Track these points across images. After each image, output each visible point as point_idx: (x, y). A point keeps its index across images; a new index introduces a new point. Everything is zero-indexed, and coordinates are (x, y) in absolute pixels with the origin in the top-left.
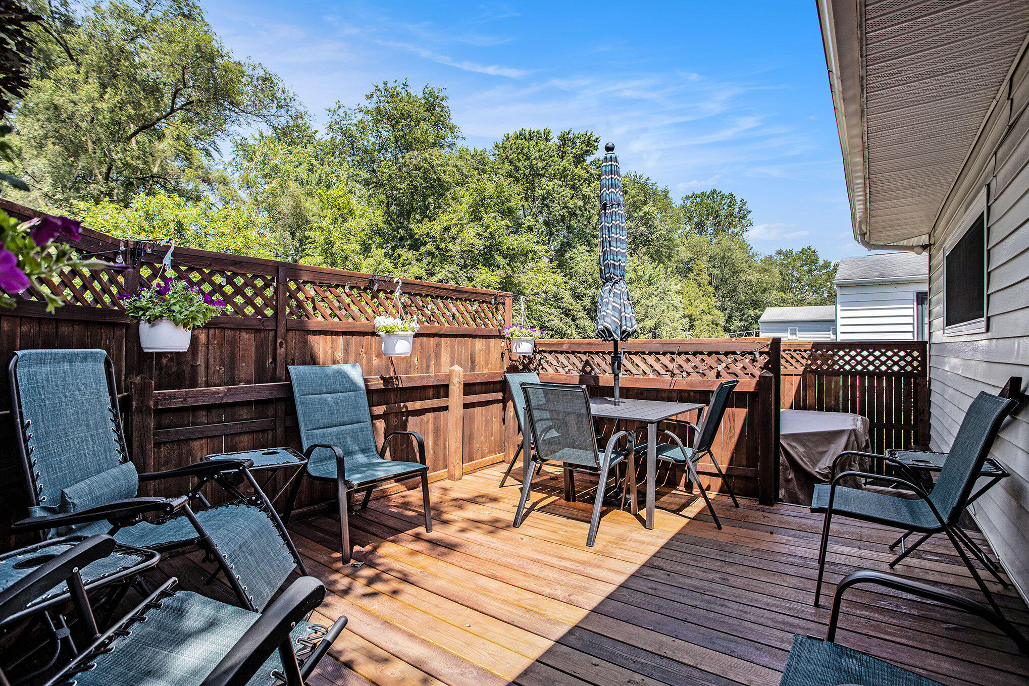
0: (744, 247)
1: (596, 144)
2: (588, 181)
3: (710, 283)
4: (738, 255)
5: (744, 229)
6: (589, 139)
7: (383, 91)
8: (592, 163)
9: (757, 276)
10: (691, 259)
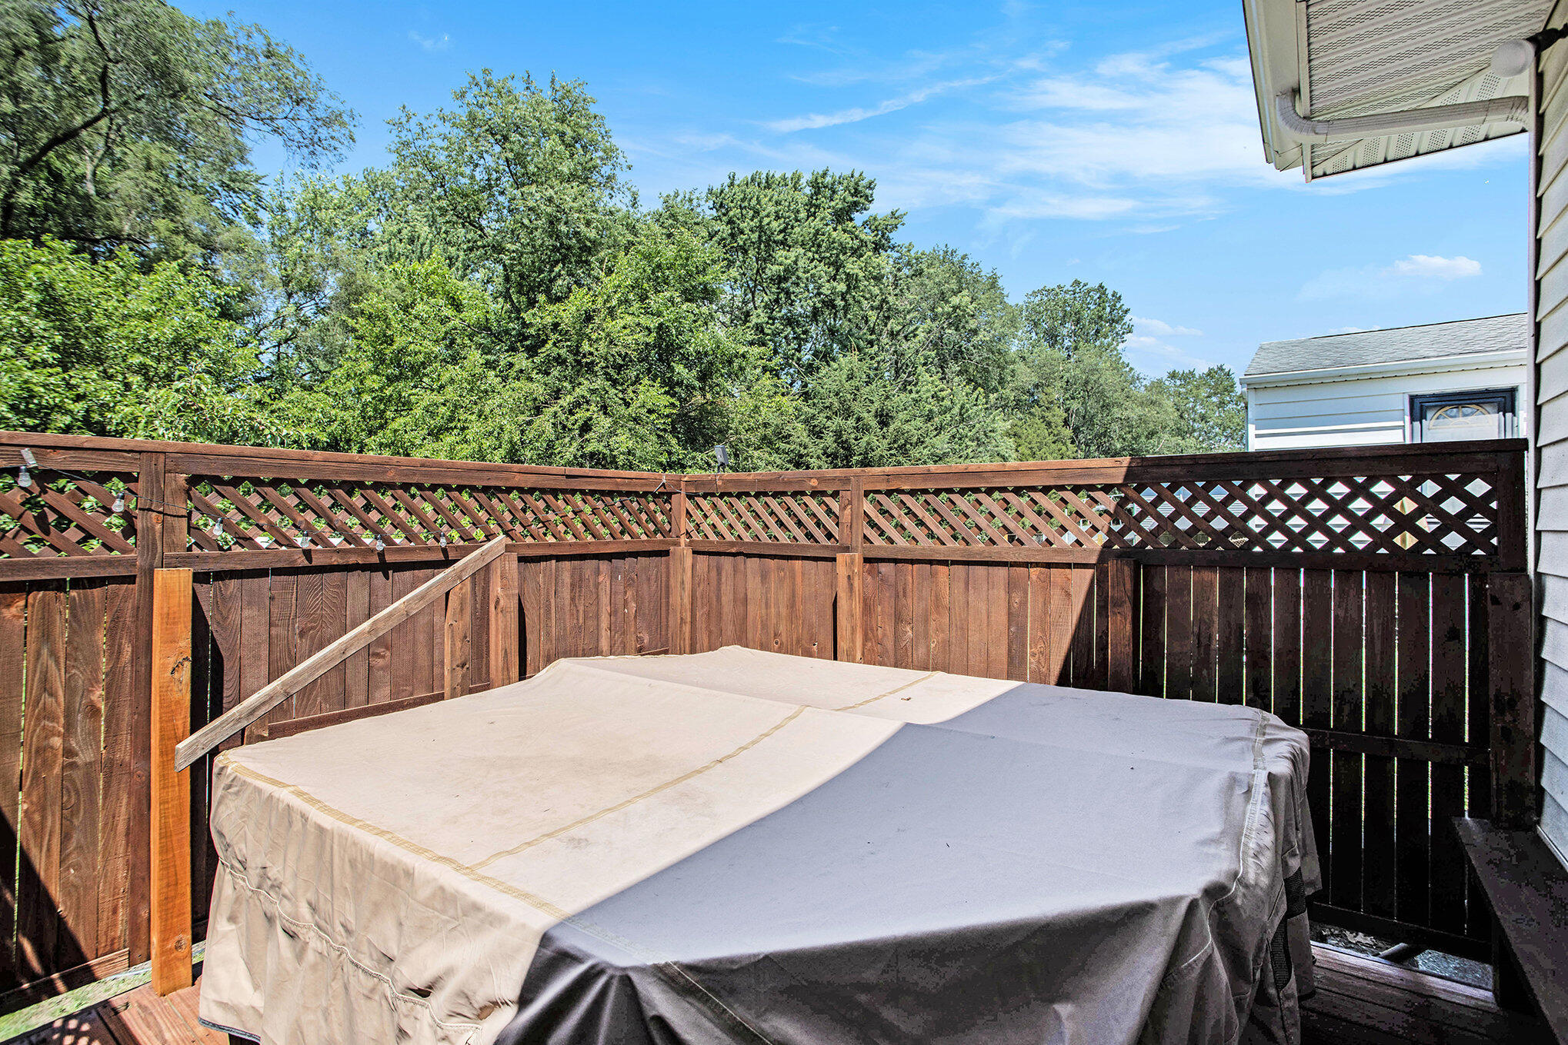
0: (1118, 366)
1: (869, 192)
2: (856, 252)
3: (1066, 423)
4: (1108, 378)
5: (1120, 337)
6: (857, 184)
7: (484, 87)
8: (865, 224)
9: (1139, 411)
10: (1037, 386)
